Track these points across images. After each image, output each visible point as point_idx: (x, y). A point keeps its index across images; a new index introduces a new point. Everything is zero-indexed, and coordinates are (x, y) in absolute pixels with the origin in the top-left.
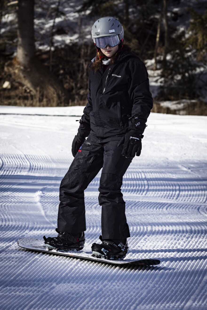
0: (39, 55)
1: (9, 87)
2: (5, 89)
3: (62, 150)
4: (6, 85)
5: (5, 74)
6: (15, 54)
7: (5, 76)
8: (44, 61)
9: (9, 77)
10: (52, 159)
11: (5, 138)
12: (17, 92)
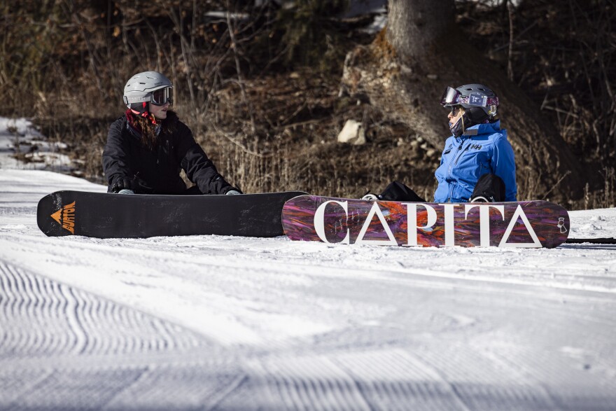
0: (465, 23)
1: (361, 140)
2: (347, 147)
3: (587, 367)
4: (350, 131)
5: (346, 94)
6: (379, 22)
7: (344, 101)
8: (483, 43)
9: (358, 105)
10: (553, 398)
11: (373, 323)
12: (390, 157)
